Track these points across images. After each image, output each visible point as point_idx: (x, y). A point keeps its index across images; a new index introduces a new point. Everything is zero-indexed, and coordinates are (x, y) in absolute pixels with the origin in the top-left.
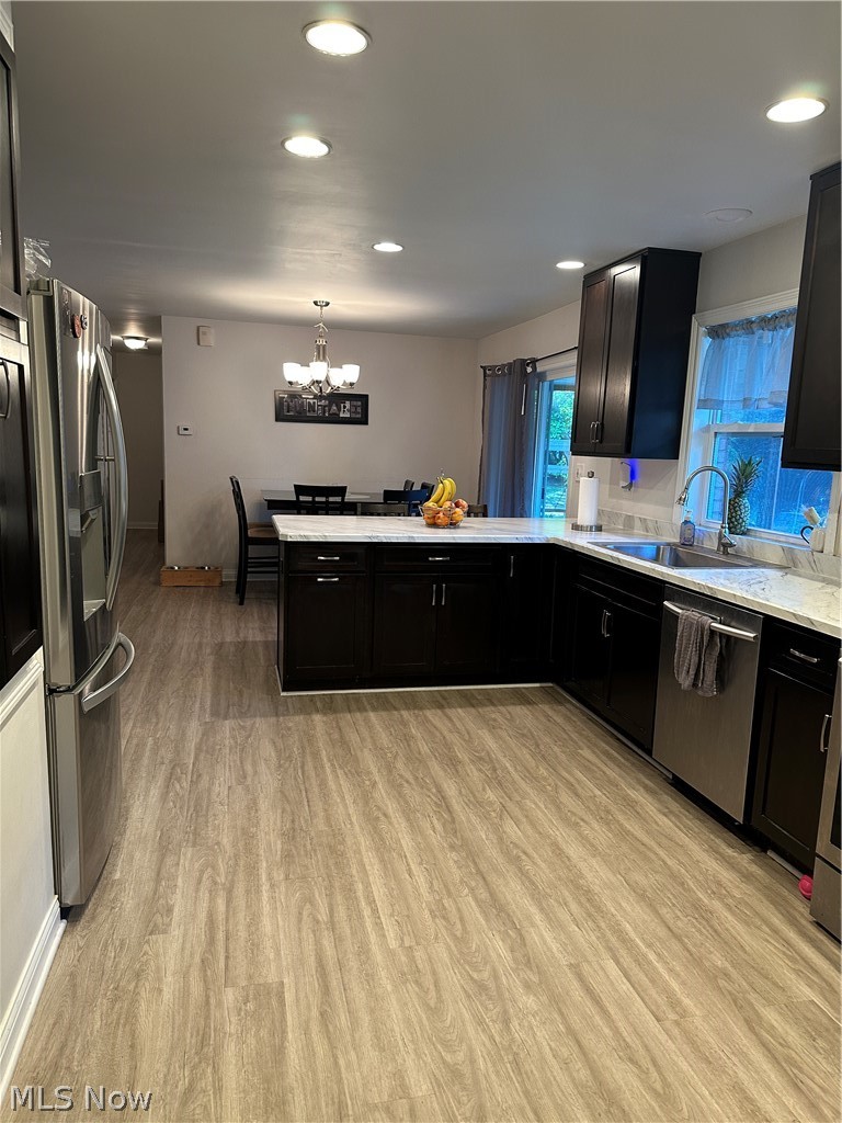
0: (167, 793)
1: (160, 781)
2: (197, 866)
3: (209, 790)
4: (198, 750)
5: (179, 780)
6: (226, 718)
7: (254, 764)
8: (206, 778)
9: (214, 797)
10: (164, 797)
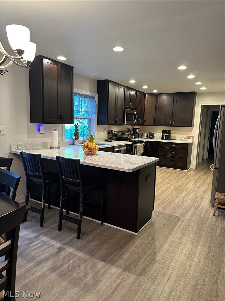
0: (200, 204)
1: (201, 207)
2: (198, 194)
3: (191, 202)
4: (189, 210)
5: (197, 206)
6: (177, 216)
7: (178, 203)
8: (190, 204)
9: (190, 201)
10: (201, 204)
